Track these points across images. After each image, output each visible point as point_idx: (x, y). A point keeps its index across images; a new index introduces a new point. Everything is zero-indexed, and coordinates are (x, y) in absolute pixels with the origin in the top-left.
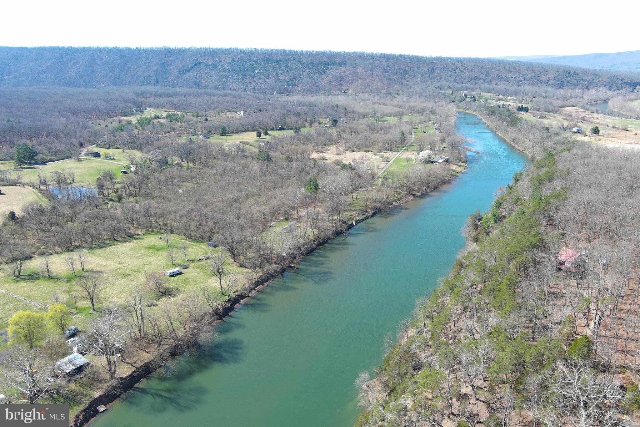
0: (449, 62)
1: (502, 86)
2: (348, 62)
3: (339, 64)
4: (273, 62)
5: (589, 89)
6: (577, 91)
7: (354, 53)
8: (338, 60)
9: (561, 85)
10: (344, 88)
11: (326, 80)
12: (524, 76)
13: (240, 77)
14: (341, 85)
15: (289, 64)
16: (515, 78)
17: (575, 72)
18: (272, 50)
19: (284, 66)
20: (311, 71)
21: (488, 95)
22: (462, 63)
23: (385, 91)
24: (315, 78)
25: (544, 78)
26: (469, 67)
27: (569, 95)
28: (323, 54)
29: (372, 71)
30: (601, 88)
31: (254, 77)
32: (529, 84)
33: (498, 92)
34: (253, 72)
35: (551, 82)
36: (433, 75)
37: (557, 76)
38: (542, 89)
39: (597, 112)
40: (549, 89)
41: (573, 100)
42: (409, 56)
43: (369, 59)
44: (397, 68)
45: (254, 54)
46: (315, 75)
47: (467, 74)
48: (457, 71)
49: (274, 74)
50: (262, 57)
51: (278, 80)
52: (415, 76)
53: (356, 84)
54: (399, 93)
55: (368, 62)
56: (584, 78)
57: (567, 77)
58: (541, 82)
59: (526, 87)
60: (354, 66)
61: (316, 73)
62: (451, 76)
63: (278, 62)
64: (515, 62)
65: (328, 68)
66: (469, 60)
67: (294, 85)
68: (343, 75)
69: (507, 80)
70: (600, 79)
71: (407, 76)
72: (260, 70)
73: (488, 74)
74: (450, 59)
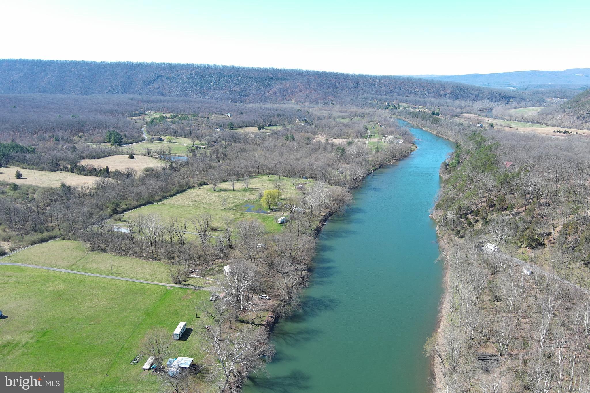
0: (369, 79)
1: (412, 98)
2: (288, 77)
3: (282, 79)
4: (225, 76)
5: (476, 101)
6: (468, 103)
7: (292, 70)
8: (280, 76)
9: (456, 97)
10: (287, 98)
11: (272, 92)
12: (428, 90)
13: (198, 88)
14: (285, 96)
15: (240, 78)
16: (422, 92)
17: (465, 88)
18: (222, 66)
19: (235, 79)
20: (259, 84)
21: (404, 105)
22: (379, 79)
23: (322, 101)
24: (263, 90)
25: (443, 92)
26: (385, 83)
27: (463, 105)
28: (266, 71)
29: (309, 85)
30: (485, 100)
31: (210, 88)
32: (432, 97)
33: (411, 103)
34: (209, 84)
35: (448, 95)
36: (358, 89)
37: (452, 91)
38: (443, 100)
39: (487, 116)
40: (448, 100)
41: (468, 108)
42: (337, 73)
43: (305, 76)
44: (329, 83)
45: (207, 69)
46: (262, 88)
47: (384, 88)
48: (376, 86)
49: (228, 86)
50: (215, 72)
51: (231, 91)
52: (343, 89)
53: (297, 95)
54: (333, 102)
55: (305, 78)
56: (472, 93)
57: (460, 92)
58: (441, 95)
59: (430, 99)
60: (294, 81)
61: (262, 86)
62: (373, 90)
63: (230, 76)
64: (420, 80)
65: (272, 82)
66: (385, 77)
67: (245, 96)
68: (286, 88)
69: (415, 93)
70: (484, 94)
71: (337, 90)
72: (215, 82)
73: (400, 89)
74: (370, 77)
